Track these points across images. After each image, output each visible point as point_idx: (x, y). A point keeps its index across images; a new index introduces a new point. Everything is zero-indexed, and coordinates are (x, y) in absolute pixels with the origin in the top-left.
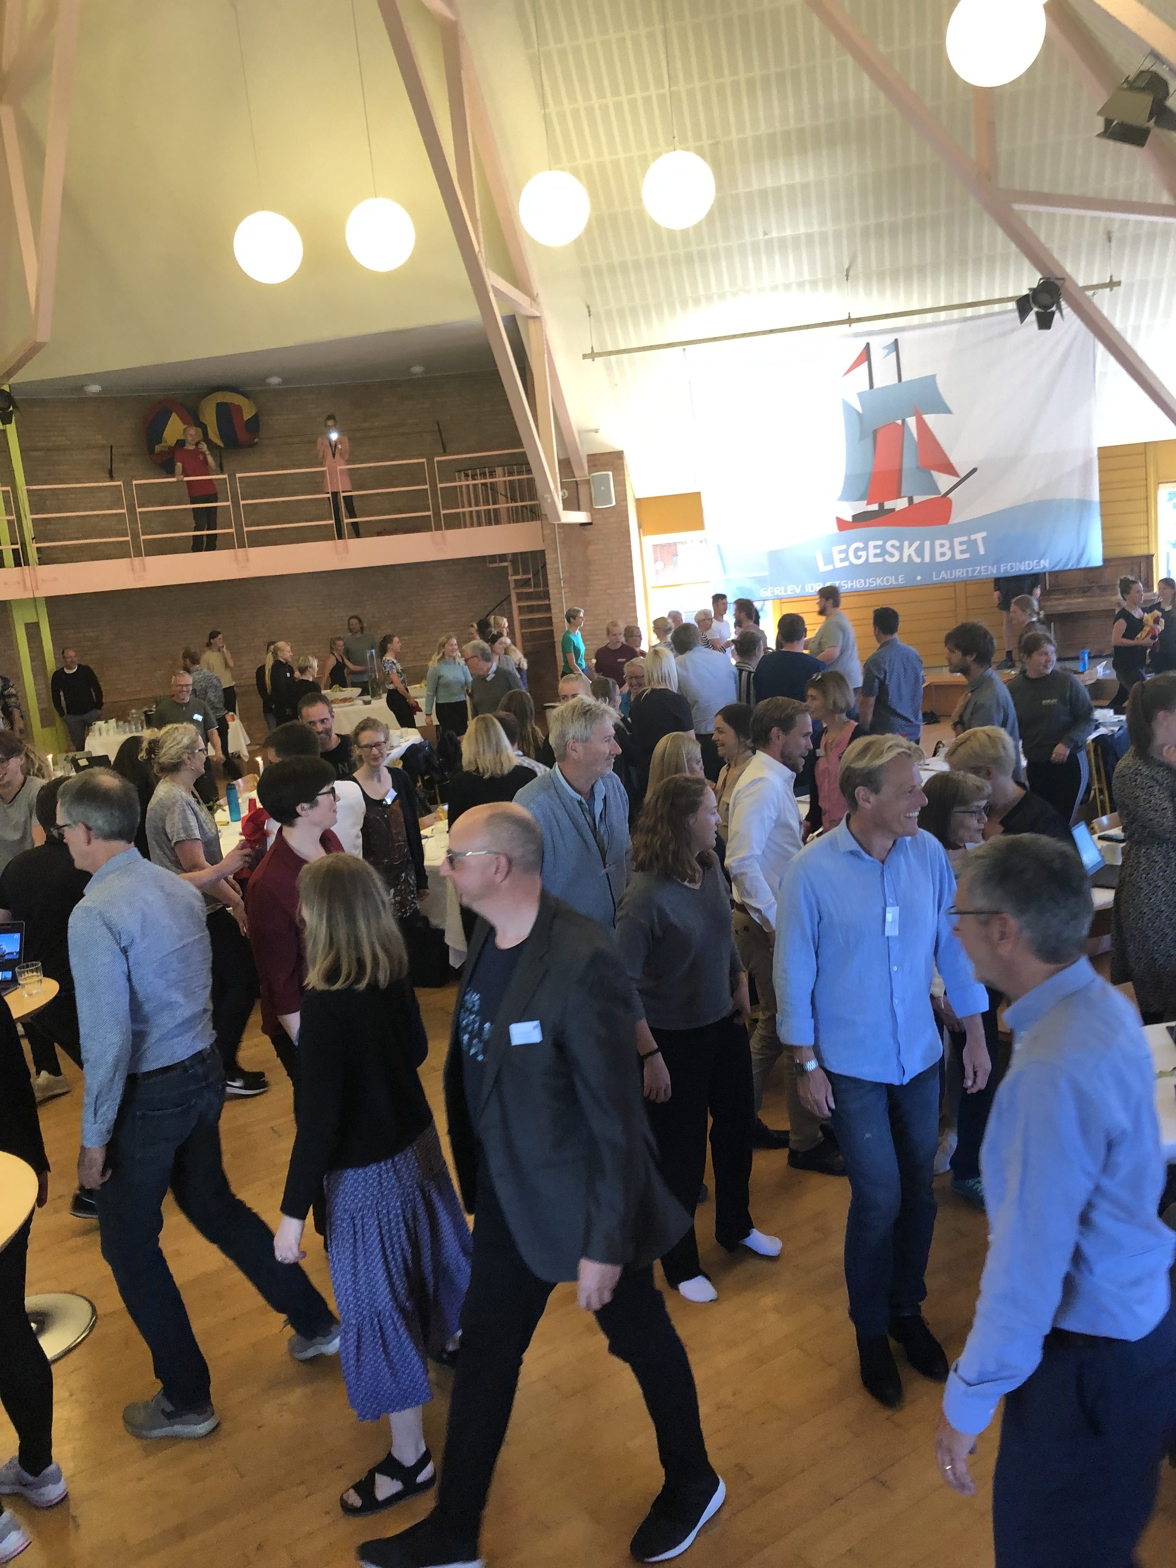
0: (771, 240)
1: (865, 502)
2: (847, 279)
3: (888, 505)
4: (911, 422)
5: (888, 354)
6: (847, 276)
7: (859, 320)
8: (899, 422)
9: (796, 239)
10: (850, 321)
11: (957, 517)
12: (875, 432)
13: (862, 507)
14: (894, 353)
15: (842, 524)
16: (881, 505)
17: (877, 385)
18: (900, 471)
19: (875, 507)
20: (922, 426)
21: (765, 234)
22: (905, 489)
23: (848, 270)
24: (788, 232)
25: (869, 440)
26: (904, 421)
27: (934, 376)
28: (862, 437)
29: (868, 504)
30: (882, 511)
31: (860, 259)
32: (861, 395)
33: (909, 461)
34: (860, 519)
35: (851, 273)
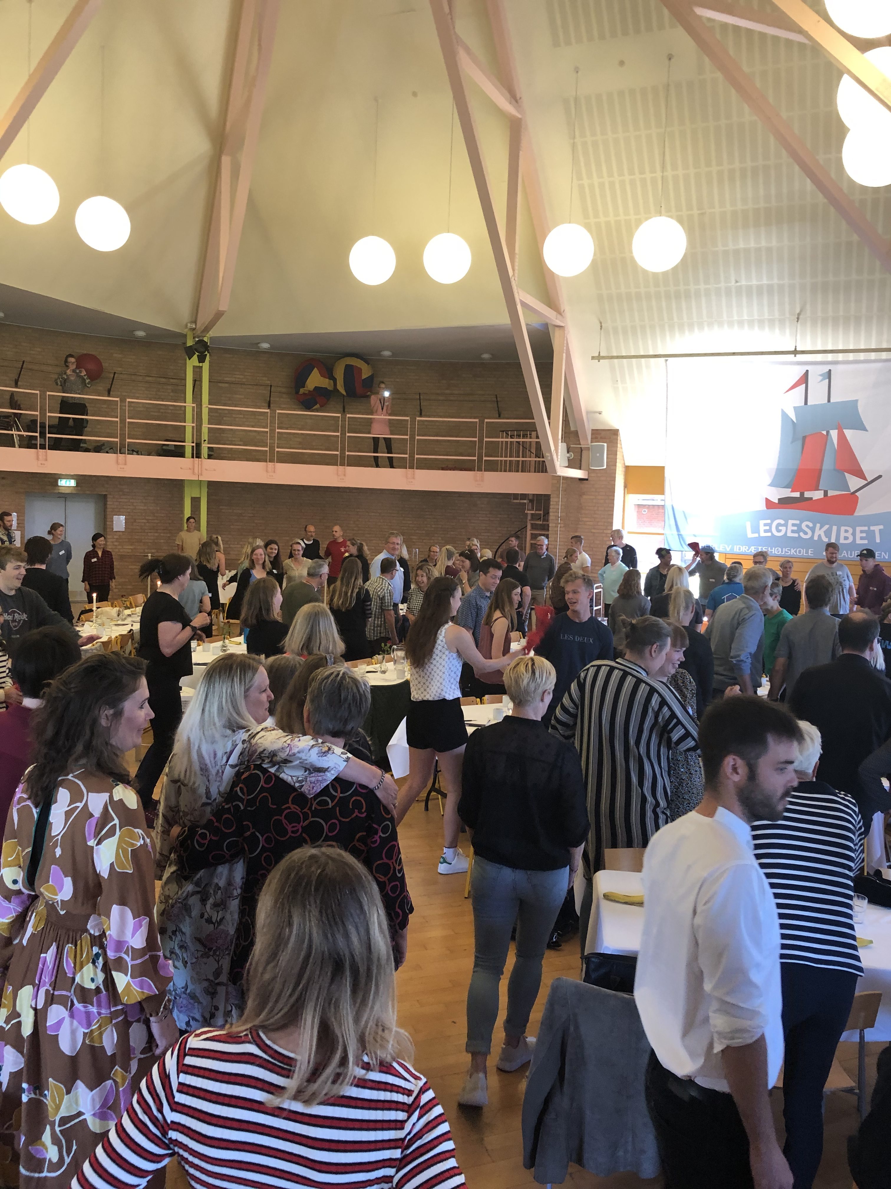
0: (741, 286)
1: (790, 490)
2: (797, 321)
3: (807, 494)
4: (834, 434)
5: (822, 381)
6: (798, 319)
7: (803, 352)
8: (825, 433)
9: (760, 288)
10: (795, 352)
11: (861, 511)
12: (804, 438)
13: (787, 493)
14: (827, 380)
15: (769, 504)
16: (802, 494)
17: (809, 403)
18: (821, 470)
19: (797, 495)
20: (842, 437)
21: (737, 282)
22: (822, 484)
23: (799, 314)
24: (754, 282)
25: (799, 443)
26: (828, 432)
27: (857, 401)
28: (794, 440)
29: (792, 491)
30: (802, 499)
31: (808, 307)
32: (795, 408)
33: (828, 463)
34: (784, 502)
35: (801, 317)
